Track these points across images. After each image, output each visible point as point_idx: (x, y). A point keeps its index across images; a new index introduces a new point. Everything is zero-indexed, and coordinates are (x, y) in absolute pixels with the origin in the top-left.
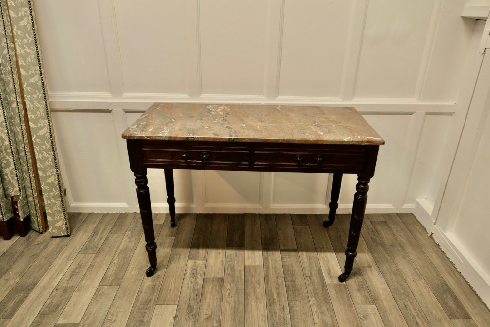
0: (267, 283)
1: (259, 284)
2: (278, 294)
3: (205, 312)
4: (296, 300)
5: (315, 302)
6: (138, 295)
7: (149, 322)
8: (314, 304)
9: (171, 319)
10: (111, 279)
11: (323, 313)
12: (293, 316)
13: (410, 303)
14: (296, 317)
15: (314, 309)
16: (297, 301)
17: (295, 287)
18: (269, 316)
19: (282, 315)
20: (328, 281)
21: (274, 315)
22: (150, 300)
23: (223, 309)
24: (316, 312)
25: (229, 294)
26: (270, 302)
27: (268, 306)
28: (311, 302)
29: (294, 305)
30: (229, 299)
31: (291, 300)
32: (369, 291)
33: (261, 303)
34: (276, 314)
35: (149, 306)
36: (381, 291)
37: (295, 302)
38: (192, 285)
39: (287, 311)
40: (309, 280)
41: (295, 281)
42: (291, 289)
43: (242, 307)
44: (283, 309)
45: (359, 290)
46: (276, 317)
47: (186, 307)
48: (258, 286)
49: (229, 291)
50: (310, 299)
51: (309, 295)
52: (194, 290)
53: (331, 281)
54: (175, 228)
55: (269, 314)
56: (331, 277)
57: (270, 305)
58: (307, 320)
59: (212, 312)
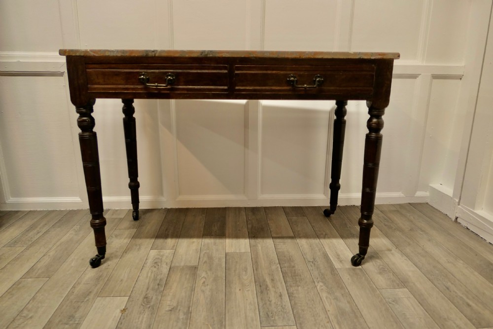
0: (257, 269)
1: (246, 271)
2: (272, 280)
3: (168, 302)
4: (298, 286)
5: (324, 287)
6: (74, 287)
7: (82, 318)
8: (322, 289)
9: (118, 313)
10: (40, 271)
11: (336, 298)
12: (295, 304)
13: (452, 284)
14: (299, 305)
15: (324, 295)
16: (299, 288)
17: (295, 273)
18: (261, 305)
19: (279, 303)
20: (337, 265)
21: (268, 303)
22: (91, 292)
23: (195, 299)
24: (326, 298)
25: (204, 282)
26: (262, 288)
27: (259, 294)
28: (318, 287)
29: (295, 292)
30: (203, 288)
31: (291, 286)
32: (394, 273)
33: (248, 290)
34: (271, 301)
35: (87, 298)
36: (410, 274)
37: (296, 288)
38: (153, 275)
39: (286, 298)
40: (313, 265)
41: (293, 267)
42: (290, 275)
43: (222, 296)
44: (281, 296)
45: (380, 273)
46: (270, 305)
47: (141, 299)
48: (244, 273)
49: (204, 280)
50: (316, 284)
51: (315, 280)
52: (155, 279)
53: (341, 265)
54: (138, 221)
55: (260, 302)
56: (341, 261)
57: (262, 292)
58: (315, 308)
59: (178, 303)
